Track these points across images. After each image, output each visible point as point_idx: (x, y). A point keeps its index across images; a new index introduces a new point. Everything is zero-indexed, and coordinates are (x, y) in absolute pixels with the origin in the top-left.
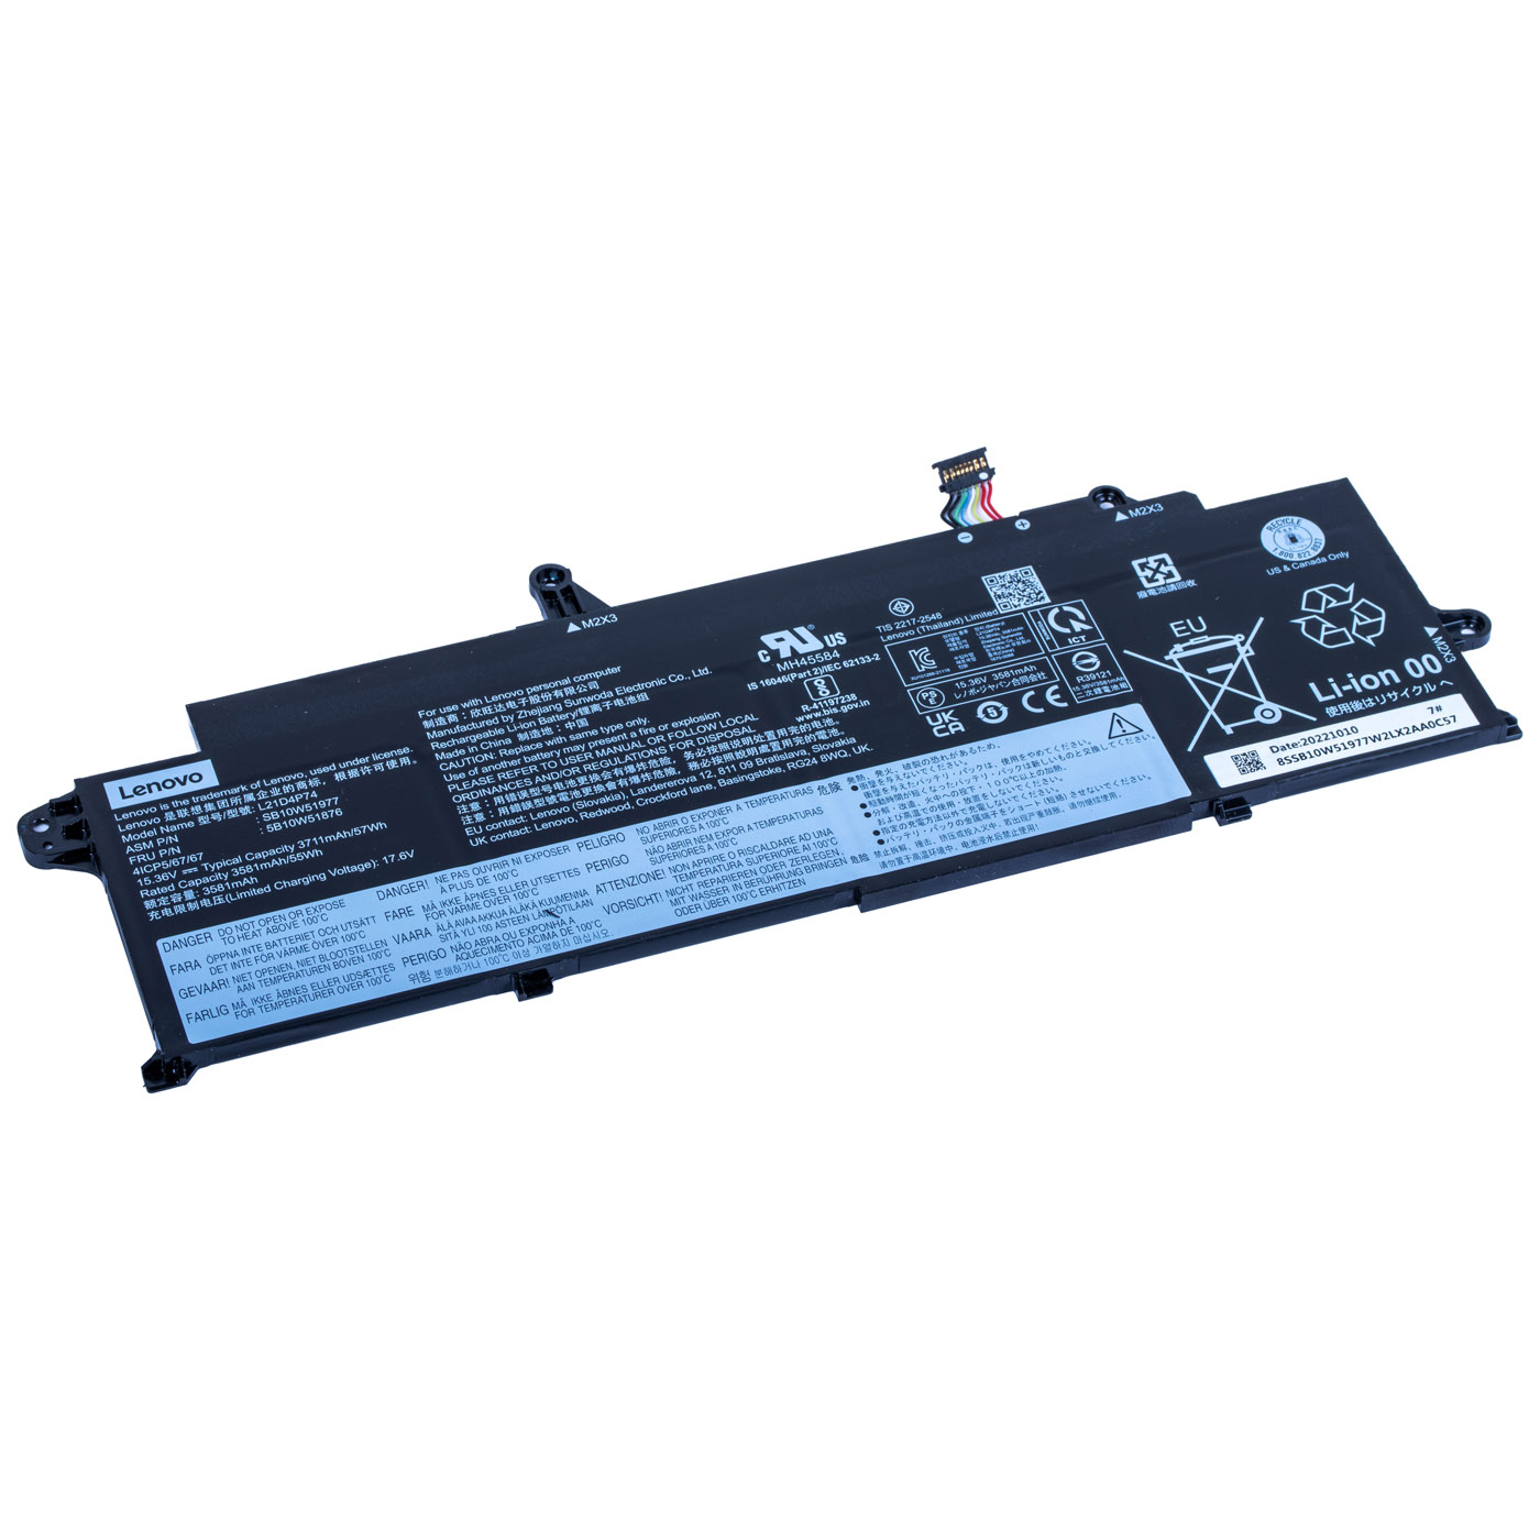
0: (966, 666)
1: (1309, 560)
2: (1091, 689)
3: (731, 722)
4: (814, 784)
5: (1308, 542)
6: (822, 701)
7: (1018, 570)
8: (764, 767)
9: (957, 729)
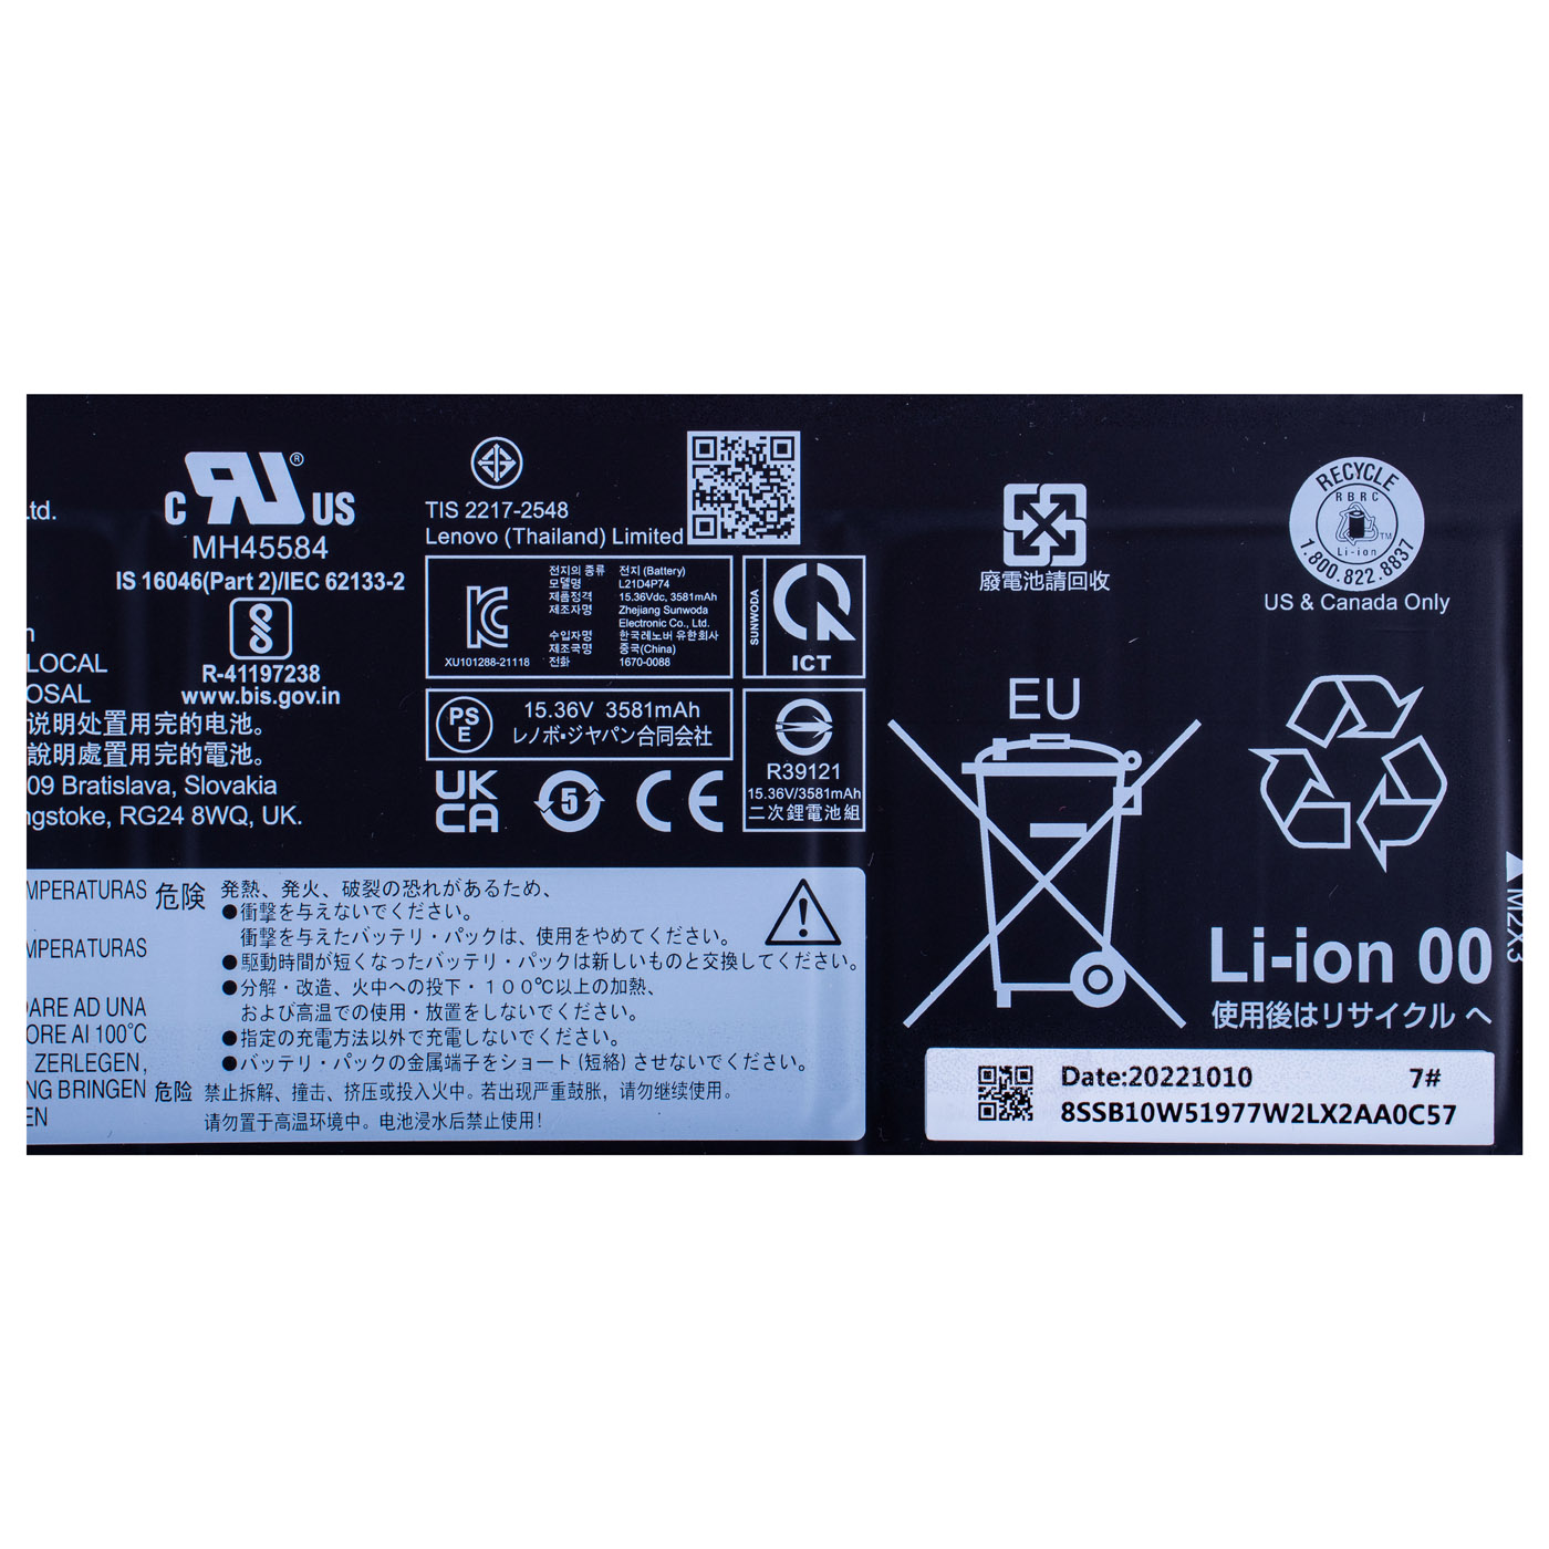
0: (565, 662)
1: (1361, 595)
2: (785, 803)
3: (49, 662)
4: (155, 877)
5: (1381, 545)
6: (249, 664)
7: (769, 434)
8: (72, 803)
9: (484, 822)
